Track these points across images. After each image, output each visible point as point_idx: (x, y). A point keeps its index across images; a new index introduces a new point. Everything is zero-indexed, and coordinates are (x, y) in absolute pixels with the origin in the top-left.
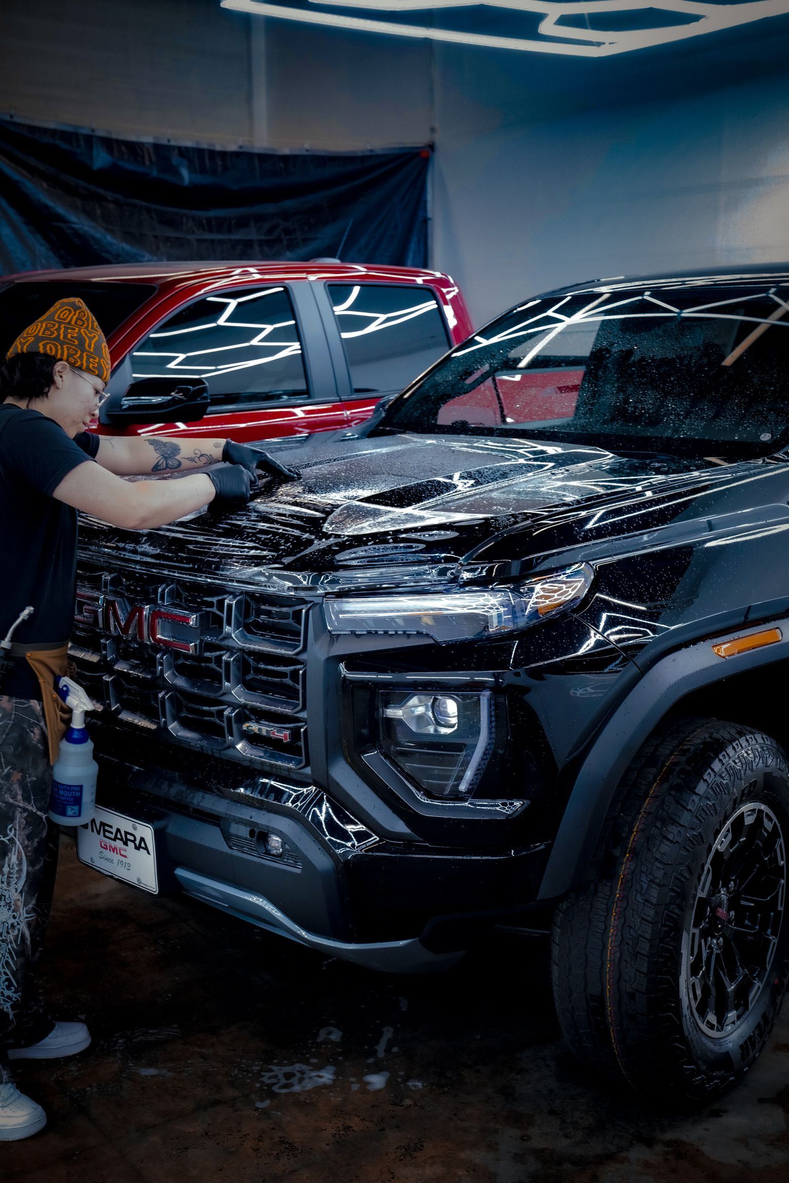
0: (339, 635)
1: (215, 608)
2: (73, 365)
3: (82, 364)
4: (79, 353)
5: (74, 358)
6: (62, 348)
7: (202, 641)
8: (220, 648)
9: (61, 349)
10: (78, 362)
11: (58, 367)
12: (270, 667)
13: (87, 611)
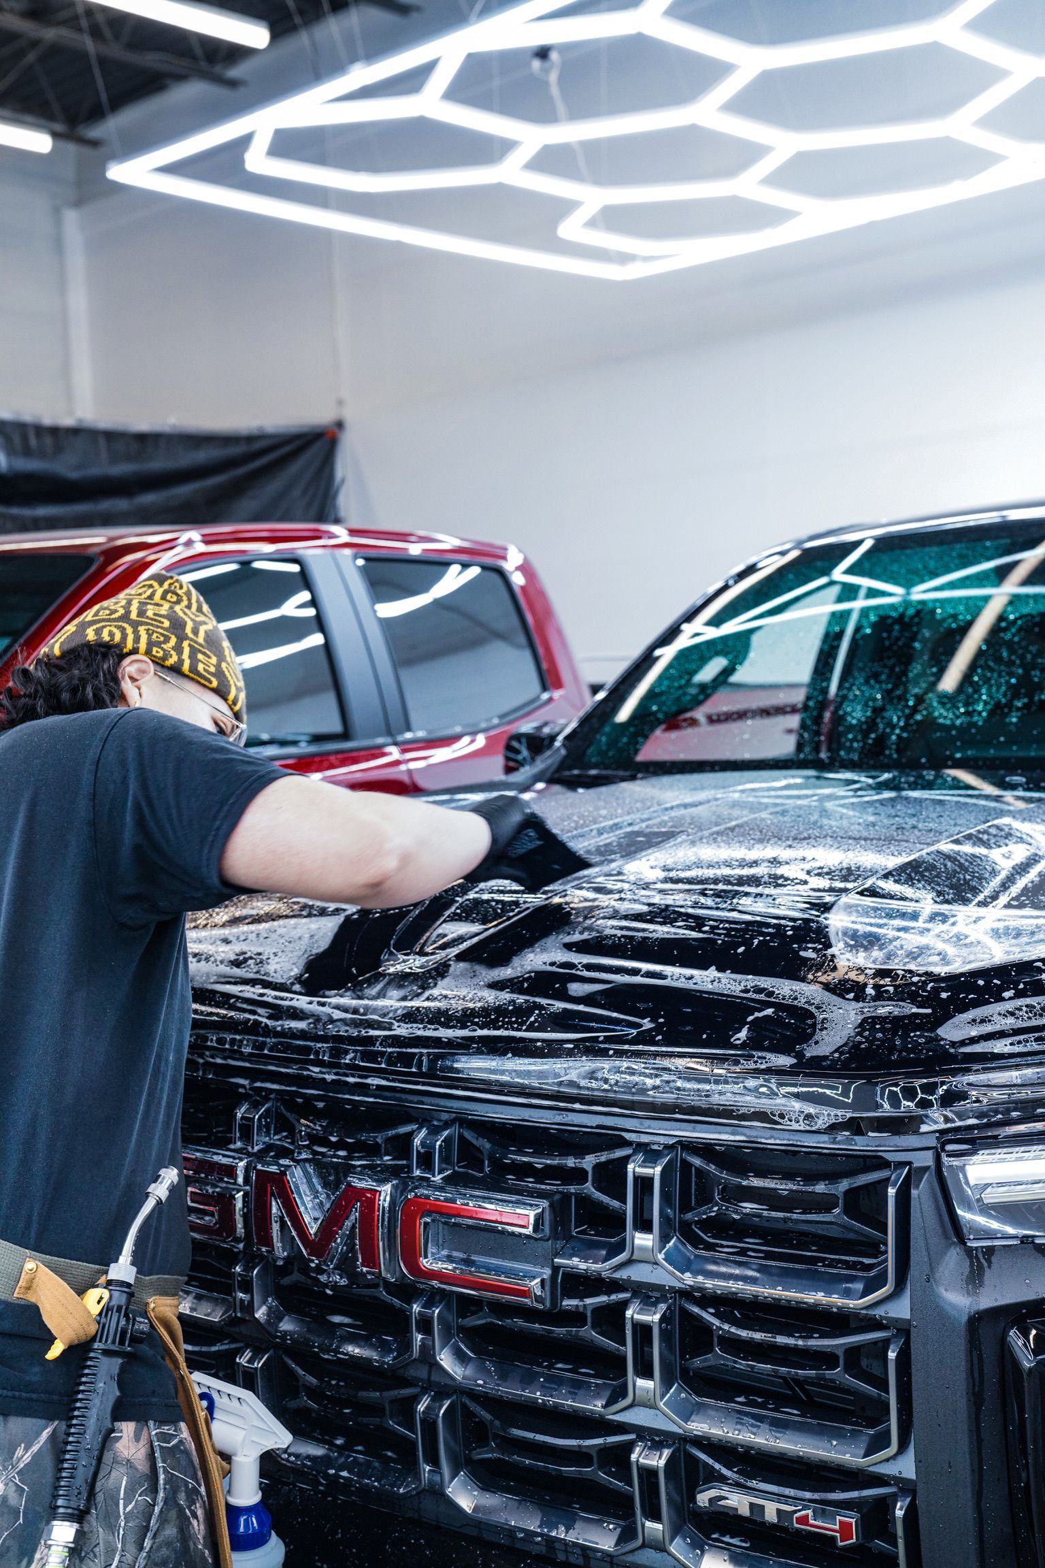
0: (990, 1251)
1: (589, 1184)
2: (159, 663)
3: (181, 661)
4: (173, 640)
5: (162, 649)
6: (136, 632)
7: (556, 1269)
8: (615, 1286)
9: (133, 632)
10: (171, 656)
11: (129, 667)
12: (781, 1340)
13: (197, 1198)
